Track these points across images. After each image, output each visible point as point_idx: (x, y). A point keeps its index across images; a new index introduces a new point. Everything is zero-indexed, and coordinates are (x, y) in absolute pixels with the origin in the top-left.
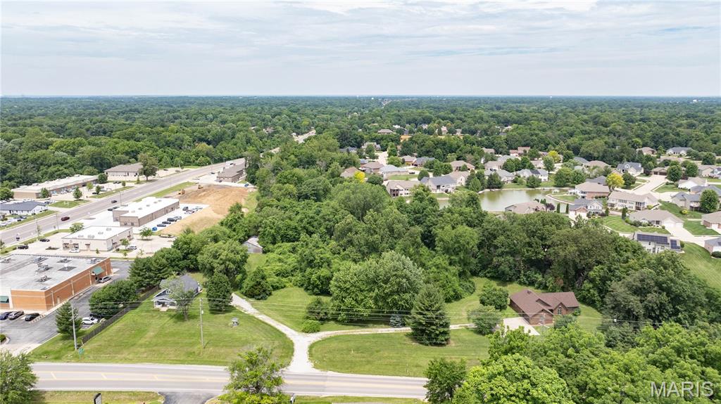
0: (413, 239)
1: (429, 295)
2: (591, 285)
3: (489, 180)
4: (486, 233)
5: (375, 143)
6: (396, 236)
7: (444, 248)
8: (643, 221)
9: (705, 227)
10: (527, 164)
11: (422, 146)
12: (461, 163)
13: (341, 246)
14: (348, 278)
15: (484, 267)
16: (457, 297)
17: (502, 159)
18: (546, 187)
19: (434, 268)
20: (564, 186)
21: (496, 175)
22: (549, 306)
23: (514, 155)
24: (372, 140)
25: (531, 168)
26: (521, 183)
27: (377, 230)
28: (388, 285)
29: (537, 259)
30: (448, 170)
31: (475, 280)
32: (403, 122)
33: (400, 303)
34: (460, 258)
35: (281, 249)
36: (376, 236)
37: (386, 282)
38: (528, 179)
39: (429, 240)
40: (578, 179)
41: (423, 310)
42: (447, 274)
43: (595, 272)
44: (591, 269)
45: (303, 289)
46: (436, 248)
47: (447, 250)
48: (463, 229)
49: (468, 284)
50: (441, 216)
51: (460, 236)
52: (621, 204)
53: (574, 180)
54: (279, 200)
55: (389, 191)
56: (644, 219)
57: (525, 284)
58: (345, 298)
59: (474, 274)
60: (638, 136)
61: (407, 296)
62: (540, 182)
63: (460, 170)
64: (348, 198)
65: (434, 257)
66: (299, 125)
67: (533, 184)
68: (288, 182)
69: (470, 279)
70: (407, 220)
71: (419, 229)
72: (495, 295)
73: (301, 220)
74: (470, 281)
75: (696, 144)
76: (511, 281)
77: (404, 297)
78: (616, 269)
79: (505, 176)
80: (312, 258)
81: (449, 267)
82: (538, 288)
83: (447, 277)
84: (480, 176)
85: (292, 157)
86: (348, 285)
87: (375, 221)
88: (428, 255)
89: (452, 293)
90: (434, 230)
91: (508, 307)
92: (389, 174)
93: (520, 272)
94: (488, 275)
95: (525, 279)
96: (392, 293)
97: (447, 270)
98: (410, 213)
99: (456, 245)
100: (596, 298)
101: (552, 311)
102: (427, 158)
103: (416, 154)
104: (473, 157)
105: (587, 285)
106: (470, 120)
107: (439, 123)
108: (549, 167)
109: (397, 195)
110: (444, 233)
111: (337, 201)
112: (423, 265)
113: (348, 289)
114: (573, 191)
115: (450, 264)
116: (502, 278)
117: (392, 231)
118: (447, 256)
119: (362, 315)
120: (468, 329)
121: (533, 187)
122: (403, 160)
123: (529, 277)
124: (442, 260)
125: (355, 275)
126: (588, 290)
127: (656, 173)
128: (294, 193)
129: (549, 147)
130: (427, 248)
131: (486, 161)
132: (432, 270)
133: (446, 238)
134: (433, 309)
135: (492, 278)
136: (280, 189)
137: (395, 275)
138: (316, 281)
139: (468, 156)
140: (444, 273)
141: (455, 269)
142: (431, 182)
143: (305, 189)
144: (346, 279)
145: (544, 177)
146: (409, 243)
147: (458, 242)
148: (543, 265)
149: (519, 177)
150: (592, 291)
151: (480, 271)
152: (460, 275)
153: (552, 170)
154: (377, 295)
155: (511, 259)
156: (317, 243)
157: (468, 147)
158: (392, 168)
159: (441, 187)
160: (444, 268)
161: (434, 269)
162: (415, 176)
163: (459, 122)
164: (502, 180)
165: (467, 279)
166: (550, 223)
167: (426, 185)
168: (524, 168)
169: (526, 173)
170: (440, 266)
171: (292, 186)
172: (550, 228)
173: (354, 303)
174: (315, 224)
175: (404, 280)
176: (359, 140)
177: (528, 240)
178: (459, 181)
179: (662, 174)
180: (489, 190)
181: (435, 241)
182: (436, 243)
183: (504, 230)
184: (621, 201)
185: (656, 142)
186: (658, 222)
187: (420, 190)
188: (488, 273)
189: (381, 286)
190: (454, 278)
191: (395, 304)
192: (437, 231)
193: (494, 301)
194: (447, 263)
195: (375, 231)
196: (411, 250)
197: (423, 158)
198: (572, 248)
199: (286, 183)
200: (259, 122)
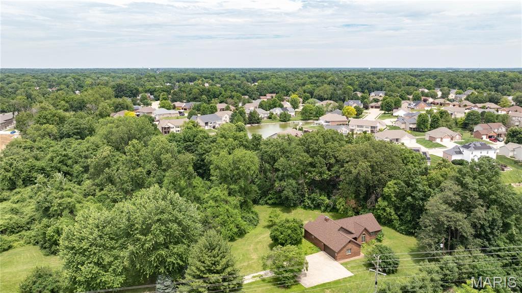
0: (183, 169)
1: (211, 248)
2: (386, 203)
3: (249, 117)
4: (266, 157)
5: (149, 94)
6: (164, 167)
7: (221, 177)
8: (386, 140)
9: (431, 141)
10: (278, 104)
11: (190, 94)
12: (224, 105)
13: (98, 185)
14: (85, 233)
15: (265, 194)
16: (241, 233)
17: (257, 102)
18: (296, 121)
19: (211, 201)
20: (309, 120)
21: (255, 112)
22: (351, 233)
23: (264, 99)
24: (146, 91)
25: (281, 106)
26: (275, 118)
27: (141, 162)
28: (150, 237)
29: (323, 180)
30: (213, 110)
31: (256, 208)
32: (173, 81)
33: (168, 260)
34: (241, 187)
35: (19, 196)
36: (139, 169)
37: (146, 231)
38: (281, 115)
39: (202, 169)
40: (319, 113)
41: (202, 271)
42: (227, 207)
43: (389, 188)
44: (384, 185)
45: (38, 247)
46: (211, 178)
47: (224, 179)
48: (240, 152)
49: (251, 215)
50: (213, 141)
51: (239, 161)
52: (359, 129)
53: (317, 113)
54: (34, 141)
55: (161, 130)
56: (386, 138)
57: (310, 208)
58: (83, 264)
59: (255, 202)
60: (350, 84)
61: (180, 248)
62: (290, 117)
63: (223, 110)
64: (110, 133)
65: (210, 188)
66: (83, 85)
67: (285, 118)
68: (48, 122)
69: (253, 210)
70: (176, 149)
71: (189, 156)
72: (289, 228)
73: (52, 160)
74: (252, 212)
75: (388, 89)
76: (295, 206)
77: (175, 250)
78: (417, 182)
79: (262, 114)
80: (47, 204)
81: (229, 199)
82: (324, 211)
83: (227, 210)
84: (242, 113)
85: (63, 103)
86: (85, 245)
87: (138, 151)
88: (203, 187)
89: (236, 230)
90: (207, 158)
91: (304, 240)
92: (161, 117)
93: (303, 195)
94: (270, 202)
95: (309, 202)
96: (156, 247)
97: (226, 202)
98: (179, 141)
99: (235, 172)
100: (393, 217)
101: (355, 239)
102: (194, 103)
103: (185, 101)
104: (232, 101)
105: (382, 203)
106: (226, 78)
107: (202, 81)
108: (295, 106)
109: (169, 132)
110: (220, 159)
111: (98, 136)
112: (198, 199)
113: (85, 250)
114: (318, 122)
115: (230, 194)
116: (285, 204)
117: (159, 163)
118: (226, 186)
119: (111, 287)
120: (264, 280)
121: (285, 121)
122: (174, 105)
123: (314, 200)
124: (219, 191)
125: (98, 227)
126: (384, 210)
127: (372, 107)
128: (54, 133)
129: (289, 93)
130: (201, 179)
131: (244, 104)
132: (209, 205)
133: (223, 165)
134: (219, 268)
135: (274, 205)
136: (38, 130)
137: (159, 220)
138: (53, 236)
139: (229, 100)
140: (224, 206)
141: (235, 200)
142: (200, 120)
143: (66, 128)
144: (83, 234)
145: (292, 112)
146: (178, 173)
147: (238, 168)
148: (329, 186)
149: (273, 114)
150: (388, 209)
151: (260, 198)
152: (241, 206)
153: (297, 107)
154: (133, 253)
155: (294, 182)
156: (61, 183)
157: (228, 93)
158: (164, 111)
159: (209, 124)
160: (224, 200)
161: (212, 203)
162: (185, 117)
163: (218, 80)
164: (260, 117)
165: (249, 210)
166: (331, 141)
167: (196, 121)
168: (275, 107)
169: (277, 111)
170: (218, 198)
171: (51, 126)
172: (332, 146)
173: (96, 269)
174: (69, 162)
175: (175, 226)
176: (134, 92)
177: (310, 160)
178: (223, 119)
179: (376, 107)
180: (250, 125)
181: (210, 170)
182: (212, 171)
183: (284, 152)
184: (358, 126)
185: (362, 88)
186: (397, 140)
187: (190, 125)
188: (269, 199)
189: (138, 240)
190: (236, 211)
191: (162, 262)
192: (212, 157)
193: (289, 235)
194: (226, 193)
195: (138, 164)
196: (182, 182)
197: (191, 103)
198: (364, 164)
199: (45, 123)
200: (44, 83)
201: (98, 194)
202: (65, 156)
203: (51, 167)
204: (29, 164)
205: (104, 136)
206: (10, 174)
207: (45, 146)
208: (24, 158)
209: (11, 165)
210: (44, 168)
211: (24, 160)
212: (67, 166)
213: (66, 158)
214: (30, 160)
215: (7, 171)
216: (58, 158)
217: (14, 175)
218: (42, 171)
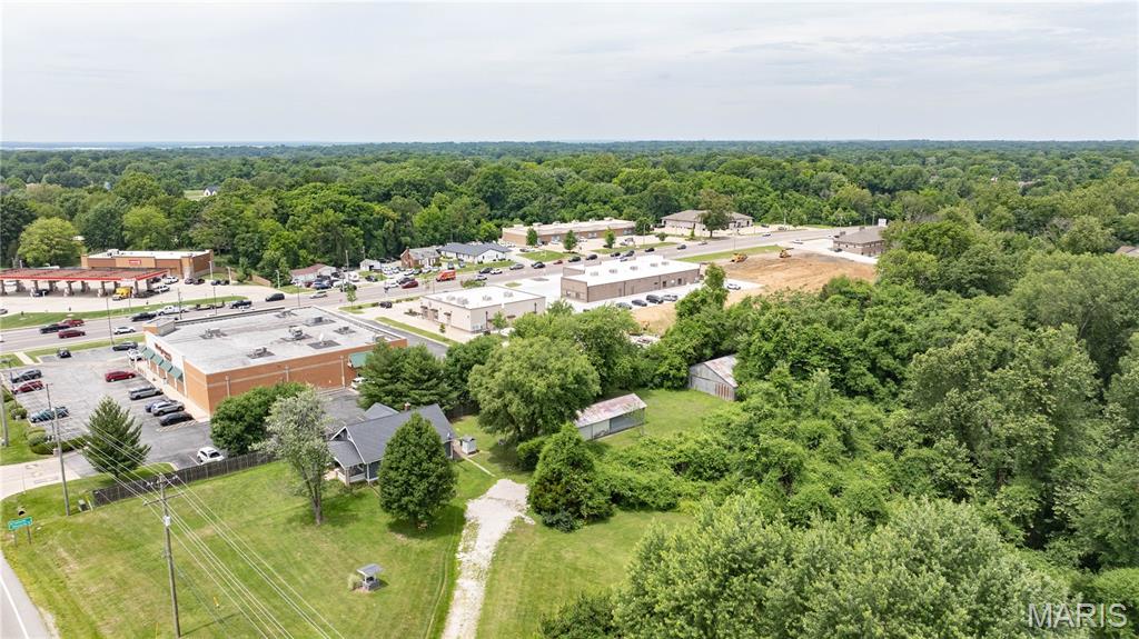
128: (928, 273)
136: (899, 261)
171: (929, 258)
199: (917, 249)
200: (1014, 167)
201: (911, 452)
202: (894, 331)
203: (859, 351)
204: (811, 332)
205: (1023, 300)
206: (768, 346)
207: (891, 300)
208: (805, 317)
209: (778, 326)
210: (839, 350)
211: (805, 323)
212: (895, 358)
213: (896, 337)
214: (816, 325)
215: (766, 340)
216: (879, 332)
217: (775, 350)
218: (833, 356)
